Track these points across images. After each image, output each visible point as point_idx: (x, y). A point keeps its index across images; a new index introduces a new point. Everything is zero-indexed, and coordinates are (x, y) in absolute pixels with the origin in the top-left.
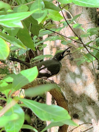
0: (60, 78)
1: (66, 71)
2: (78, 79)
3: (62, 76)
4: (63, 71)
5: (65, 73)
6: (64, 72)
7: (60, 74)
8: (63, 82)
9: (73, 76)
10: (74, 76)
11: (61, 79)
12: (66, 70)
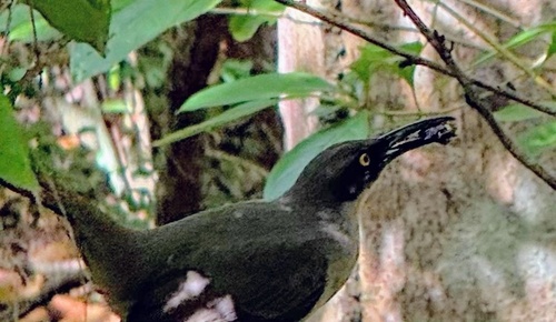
0: (400, 246)
1: (446, 192)
2: (541, 255)
3: (418, 236)
4: (428, 193)
5: (442, 211)
6: (432, 197)
7: (399, 221)
8: (428, 279)
9: (505, 236)
10: (513, 229)
11: (413, 255)
12: (450, 188)
